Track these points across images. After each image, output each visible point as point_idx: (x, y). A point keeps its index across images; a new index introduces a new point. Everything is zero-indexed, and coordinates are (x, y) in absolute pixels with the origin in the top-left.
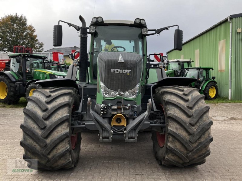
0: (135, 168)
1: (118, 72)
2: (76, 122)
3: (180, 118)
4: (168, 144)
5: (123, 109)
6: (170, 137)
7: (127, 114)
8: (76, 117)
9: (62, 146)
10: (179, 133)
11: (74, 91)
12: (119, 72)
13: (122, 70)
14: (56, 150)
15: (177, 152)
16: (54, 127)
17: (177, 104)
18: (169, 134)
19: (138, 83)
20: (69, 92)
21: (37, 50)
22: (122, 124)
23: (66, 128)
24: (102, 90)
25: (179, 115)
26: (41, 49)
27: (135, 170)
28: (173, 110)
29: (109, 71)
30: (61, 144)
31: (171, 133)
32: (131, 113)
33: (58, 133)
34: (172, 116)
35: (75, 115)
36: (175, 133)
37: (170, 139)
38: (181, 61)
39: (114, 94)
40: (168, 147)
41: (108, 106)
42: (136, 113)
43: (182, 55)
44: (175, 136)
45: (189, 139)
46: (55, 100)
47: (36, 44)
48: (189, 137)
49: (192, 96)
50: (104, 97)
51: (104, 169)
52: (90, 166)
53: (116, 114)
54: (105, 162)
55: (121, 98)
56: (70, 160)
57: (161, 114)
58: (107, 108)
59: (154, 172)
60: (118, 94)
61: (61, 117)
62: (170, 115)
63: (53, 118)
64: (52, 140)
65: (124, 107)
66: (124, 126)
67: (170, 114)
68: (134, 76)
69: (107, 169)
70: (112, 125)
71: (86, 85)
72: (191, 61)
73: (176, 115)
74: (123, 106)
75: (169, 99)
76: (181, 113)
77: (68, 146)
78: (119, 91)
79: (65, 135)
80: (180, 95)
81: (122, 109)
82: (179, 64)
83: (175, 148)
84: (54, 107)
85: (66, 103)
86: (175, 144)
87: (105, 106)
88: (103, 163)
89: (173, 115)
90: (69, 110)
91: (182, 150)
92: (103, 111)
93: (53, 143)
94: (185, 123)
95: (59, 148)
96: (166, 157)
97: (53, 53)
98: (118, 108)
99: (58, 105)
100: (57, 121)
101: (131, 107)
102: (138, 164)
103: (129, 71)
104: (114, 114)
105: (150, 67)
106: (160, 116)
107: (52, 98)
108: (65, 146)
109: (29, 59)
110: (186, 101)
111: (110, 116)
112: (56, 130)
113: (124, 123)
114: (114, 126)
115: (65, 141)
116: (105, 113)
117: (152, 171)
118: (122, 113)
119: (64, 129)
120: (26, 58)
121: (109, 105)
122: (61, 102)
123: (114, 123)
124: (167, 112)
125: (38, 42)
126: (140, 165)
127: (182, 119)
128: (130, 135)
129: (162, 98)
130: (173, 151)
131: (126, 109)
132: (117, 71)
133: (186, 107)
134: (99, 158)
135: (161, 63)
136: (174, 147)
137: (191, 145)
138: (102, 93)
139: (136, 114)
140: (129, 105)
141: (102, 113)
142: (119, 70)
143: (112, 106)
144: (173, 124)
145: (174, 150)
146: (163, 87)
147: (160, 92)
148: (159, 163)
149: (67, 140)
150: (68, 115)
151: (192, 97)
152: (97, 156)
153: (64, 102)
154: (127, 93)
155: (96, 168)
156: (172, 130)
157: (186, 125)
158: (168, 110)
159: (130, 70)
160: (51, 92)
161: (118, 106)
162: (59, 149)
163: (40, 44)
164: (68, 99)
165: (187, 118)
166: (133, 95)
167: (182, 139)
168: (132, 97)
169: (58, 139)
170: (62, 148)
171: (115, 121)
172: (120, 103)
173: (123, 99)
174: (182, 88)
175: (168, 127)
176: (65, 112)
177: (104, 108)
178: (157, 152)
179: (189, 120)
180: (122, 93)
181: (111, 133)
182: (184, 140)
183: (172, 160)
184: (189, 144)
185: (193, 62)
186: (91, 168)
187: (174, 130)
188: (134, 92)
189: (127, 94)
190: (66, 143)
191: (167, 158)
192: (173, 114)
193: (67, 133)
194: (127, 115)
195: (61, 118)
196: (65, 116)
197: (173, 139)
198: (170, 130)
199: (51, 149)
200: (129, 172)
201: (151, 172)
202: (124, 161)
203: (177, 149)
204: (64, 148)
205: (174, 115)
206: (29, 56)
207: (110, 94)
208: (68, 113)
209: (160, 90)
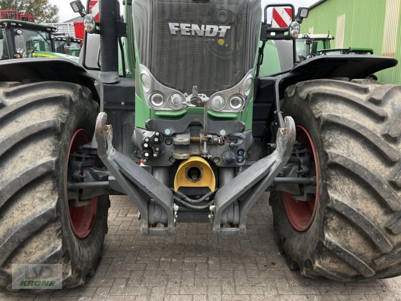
0: (234, 279)
1: (190, 31)
2: (87, 173)
3: (365, 166)
4: (326, 235)
5: (207, 145)
6: (334, 218)
7: (216, 158)
8: (87, 159)
9: (41, 246)
10: (359, 210)
11: (75, 93)
12: (193, 34)
13: (203, 26)
14: (23, 255)
15: (350, 255)
16: (9, 196)
17: (356, 129)
18: (331, 210)
19: (249, 69)
20: (58, 95)
21: (48, 19)
22: (202, 183)
23: (48, 196)
24: (146, 90)
25: (360, 159)
26: (54, 17)
27: (235, 286)
28: (345, 144)
29: (164, 28)
30: (35, 239)
31: (338, 209)
32: (228, 156)
33: (25, 212)
34: (342, 163)
35: (84, 156)
36: (350, 209)
37: (334, 223)
38: (311, 37)
39: (181, 101)
40: (324, 243)
41: (162, 136)
42: (242, 155)
43: (311, 27)
44: (349, 216)
45: (386, 224)
46: (15, 119)
47: (45, 8)
48: (386, 218)
49: (393, 104)
50: (152, 111)
51: (159, 283)
52: (127, 276)
53: (186, 160)
54: (163, 262)
55: (202, 113)
56: (67, 274)
57: (301, 151)
58: (159, 143)
59: (281, 292)
60: (192, 102)
61: (31, 167)
62: (337, 160)
63: (6, 171)
64: (9, 230)
65: (210, 139)
66: (207, 189)
67: (338, 156)
68: (238, 48)
69: (167, 285)
70: (176, 190)
71: (117, 79)
72: (330, 37)
73: (354, 159)
74: (205, 135)
75: (334, 114)
76: (365, 154)
77: (57, 243)
78: (194, 91)
79: (44, 216)
80: (362, 103)
81: (203, 145)
82: (308, 43)
83: (344, 246)
84: (9, 139)
85: (45, 126)
86: (345, 236)
87: (155, 136)
88: (158, 264)
89: (347, 160)
90: (55, 145)
91: (363, 251)
92: (148, 149)
93: (11, 240)
94: (379, 182)
95: (31, 250)
96: (317, 264)
97: (75, 25)
98: (192, 142)
99: (22, 132)
100: (18, 179)
101: (229, 137)
102: (241, 267)
103: (224, 29)
104: (182, 158)
105: (268, 35)
106: (297, 155)
107: (7, 113)
108: (49, 245)
109: (19, 32)
110: (380, 119)
111: (171, 164)
112: (18, 204)
113: (208, 181)
114: (181, 189)
115: (46, 232)
116: (155, 155)
117: (277, 290)
118: (205, 156)
119: (41, 200)
120: (15, 30)
121: (168, 132)
122: (31, 123)
123: (181, 181)
124: (328, 151)
125: (48, 5)
126: (245, 270)
127: (370, 170)
128: (225, 219)
129: (311, 111)
130: (338, 254)
131: (216, 144)
132: (188, 29)
133: (379, 135)
134: (151, 248)
135: (295, 26)
136: (341, 243)
137: (389, 238)
138: (147, 97)
139: (241, 157)
140: (223, 133)
141: (147, 155)
142: (195, 27)
143: (174, 135)
144: (344, 184)
145: (342, 251)
146: (309, 83)
147: (303, 94)
148: (292, 267)
149: (52, 229)
150: (51, 162)
151: (393, 109)
152: (146, 243)
153: (39, 125)
154: (218, 97)
155: (141, 281)
156: (340, 199)
157: (383, 188)
158: (330, 145)
159: (229, 27)
160: (8, 95)
161: (191, 136)
162: (30, 252)
163: (52, 9)
164: (55, 113)
165: (382, 167)
166: (235, 102)
167: (368, 224)
168: (233, 110)
169: (24, 228)
170: (42, 249)
171: (184, 175)
172: (198, 128)
173: (205, 116)
174: (362, 83)
175: (329, 192)
176: (42, 152)
177: (151, 141)
178: (285, 239)
179: (388, 173)
180: (204, 98)
181: (174, 211)
182: (373, 227)
183: (332, 271)
184: (385, 237)
185: (333, 39)
186: (128, 279)
187: (347, 202)
188: (239, 95)
189: (217, 100)
190: (49, 236)
191: (318, 268)
192: (345, 155)
193: (52, 211)
194: (216, 161)
195: (30, 171)
196: (43, 165)
197: (343, 224)
198: (337, 201)
199: (7, 255)
200: (219, 293)
201: (274, 292)
202: (208, 259)
203: (349, 248)
204: (46, 250)
205: (349, 160)
206: (20, 25)
207: (170, 99)
208: (53, 155)
209: (301, 90)
